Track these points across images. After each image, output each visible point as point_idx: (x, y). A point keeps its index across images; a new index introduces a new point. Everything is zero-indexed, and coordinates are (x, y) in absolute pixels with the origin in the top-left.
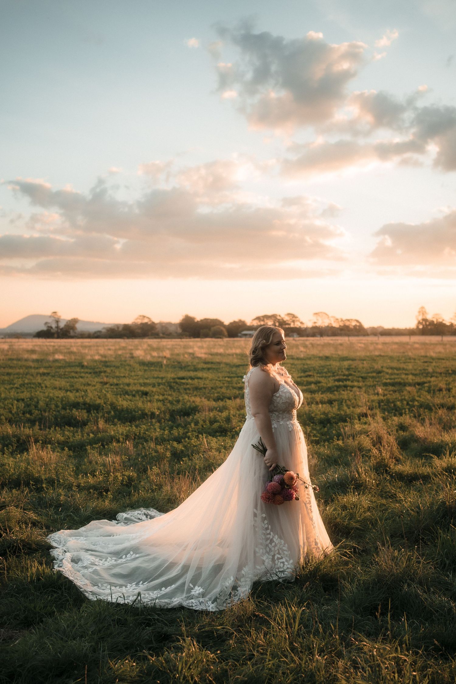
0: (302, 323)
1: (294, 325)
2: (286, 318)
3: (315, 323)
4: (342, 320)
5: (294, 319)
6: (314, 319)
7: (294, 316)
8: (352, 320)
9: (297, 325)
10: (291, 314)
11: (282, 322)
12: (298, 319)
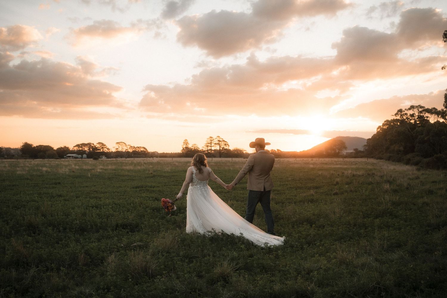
0: (108, 149)
1: (103, 150)
2: (98, 146)
3: (117, 149)
4: (134, 148)
5: (103, 146)
6: (117, 146)
7: (103, 144)
8: (141, 147)
9: (106, 150)
10: (101, 143)
11: (95, 148)
12: (105, 146)
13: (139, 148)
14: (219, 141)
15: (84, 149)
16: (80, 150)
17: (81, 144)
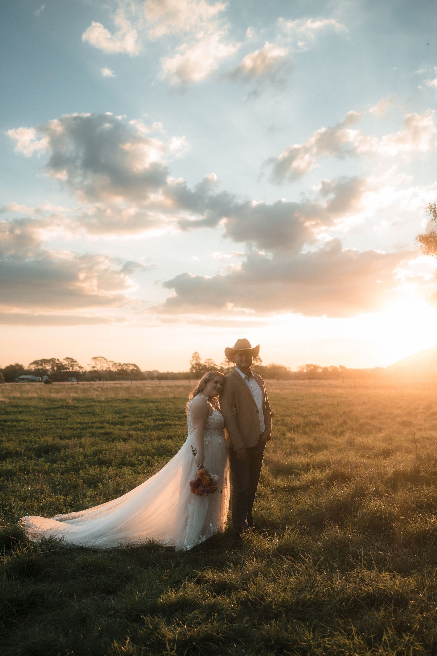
0: (80, 367)
1: (73, 369)
2: (65, 363)
3: (94, 367)
4: (120, 365)
5: (73, 363)
6: (93, 363)
7: (72, 360)
8: (129, 364)
9: (76, 368)
10: (70, 359)
11: (61, 367)
12: (76, 363)
13: (127, 366)
15: (45, 367)
16: (39, 370)
17: (40, 361)
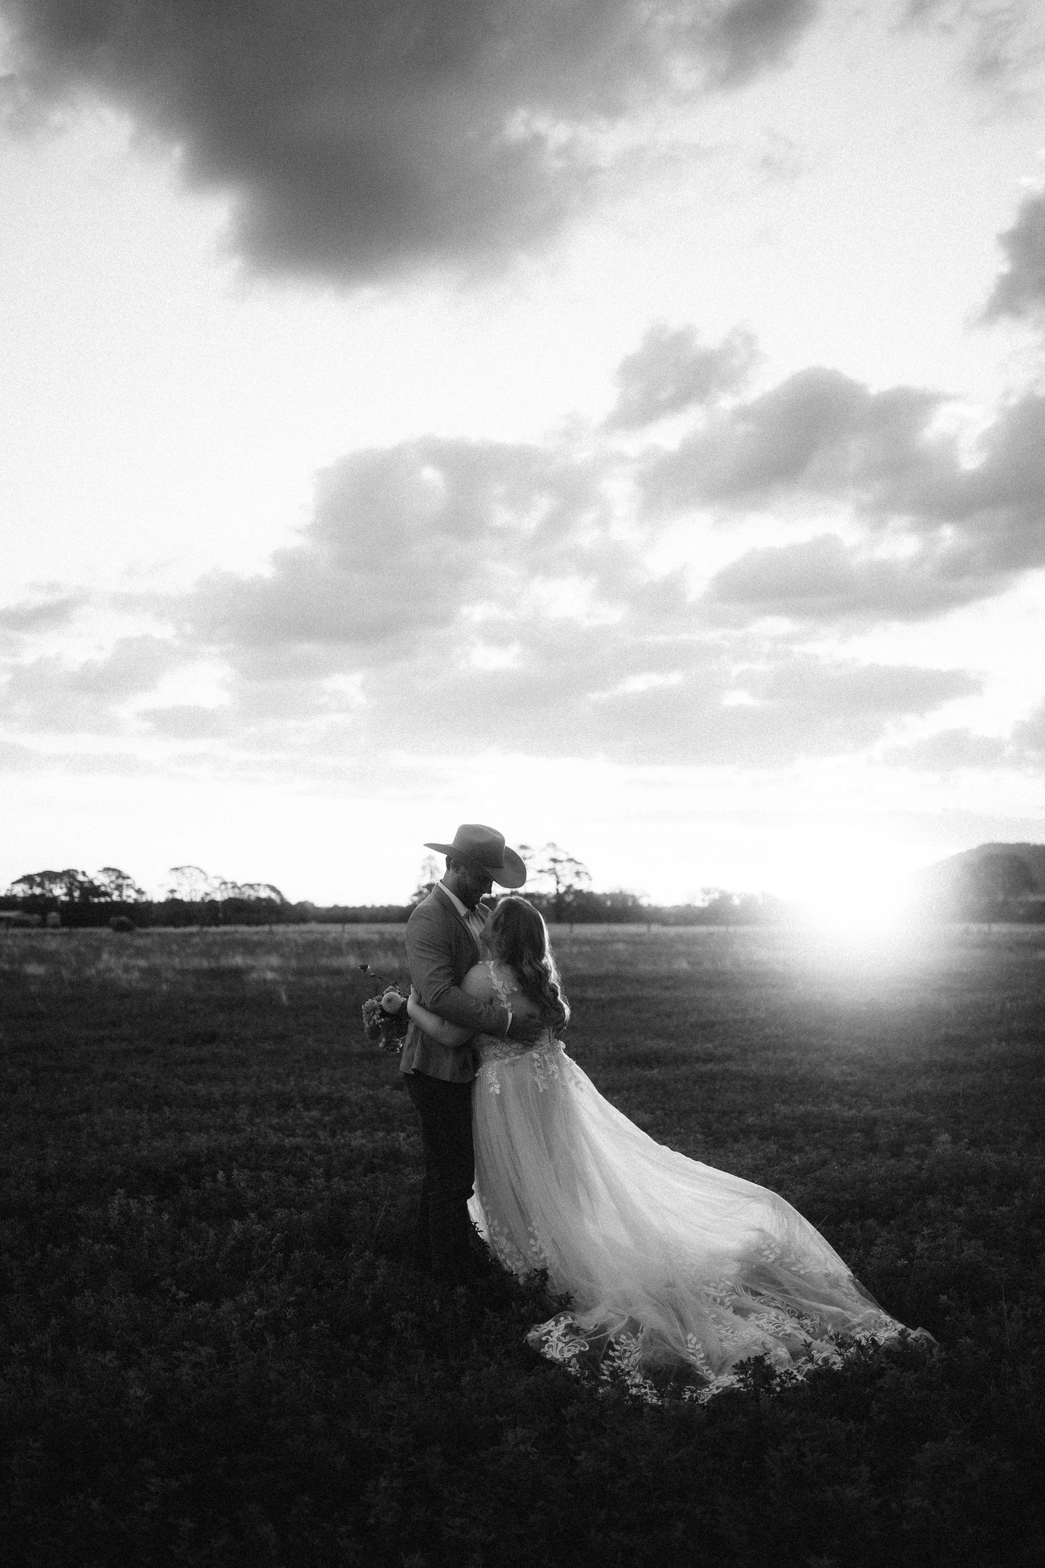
0: (139, 892)
1: (120, 896)
2: (101, 880)
3: (172, 891)
4: (235, 886)
5: (120, 881)
6: (172, 881)
7: (120, 875)
8: (259, 885)
9: (130, 895)
10: (114, 870)
11: (91, 890)
12: (129, 882)
13: (253, 888)
14: (554, 860)
15: (51, 891)
16: (33, 896)
17: (39, 875)
